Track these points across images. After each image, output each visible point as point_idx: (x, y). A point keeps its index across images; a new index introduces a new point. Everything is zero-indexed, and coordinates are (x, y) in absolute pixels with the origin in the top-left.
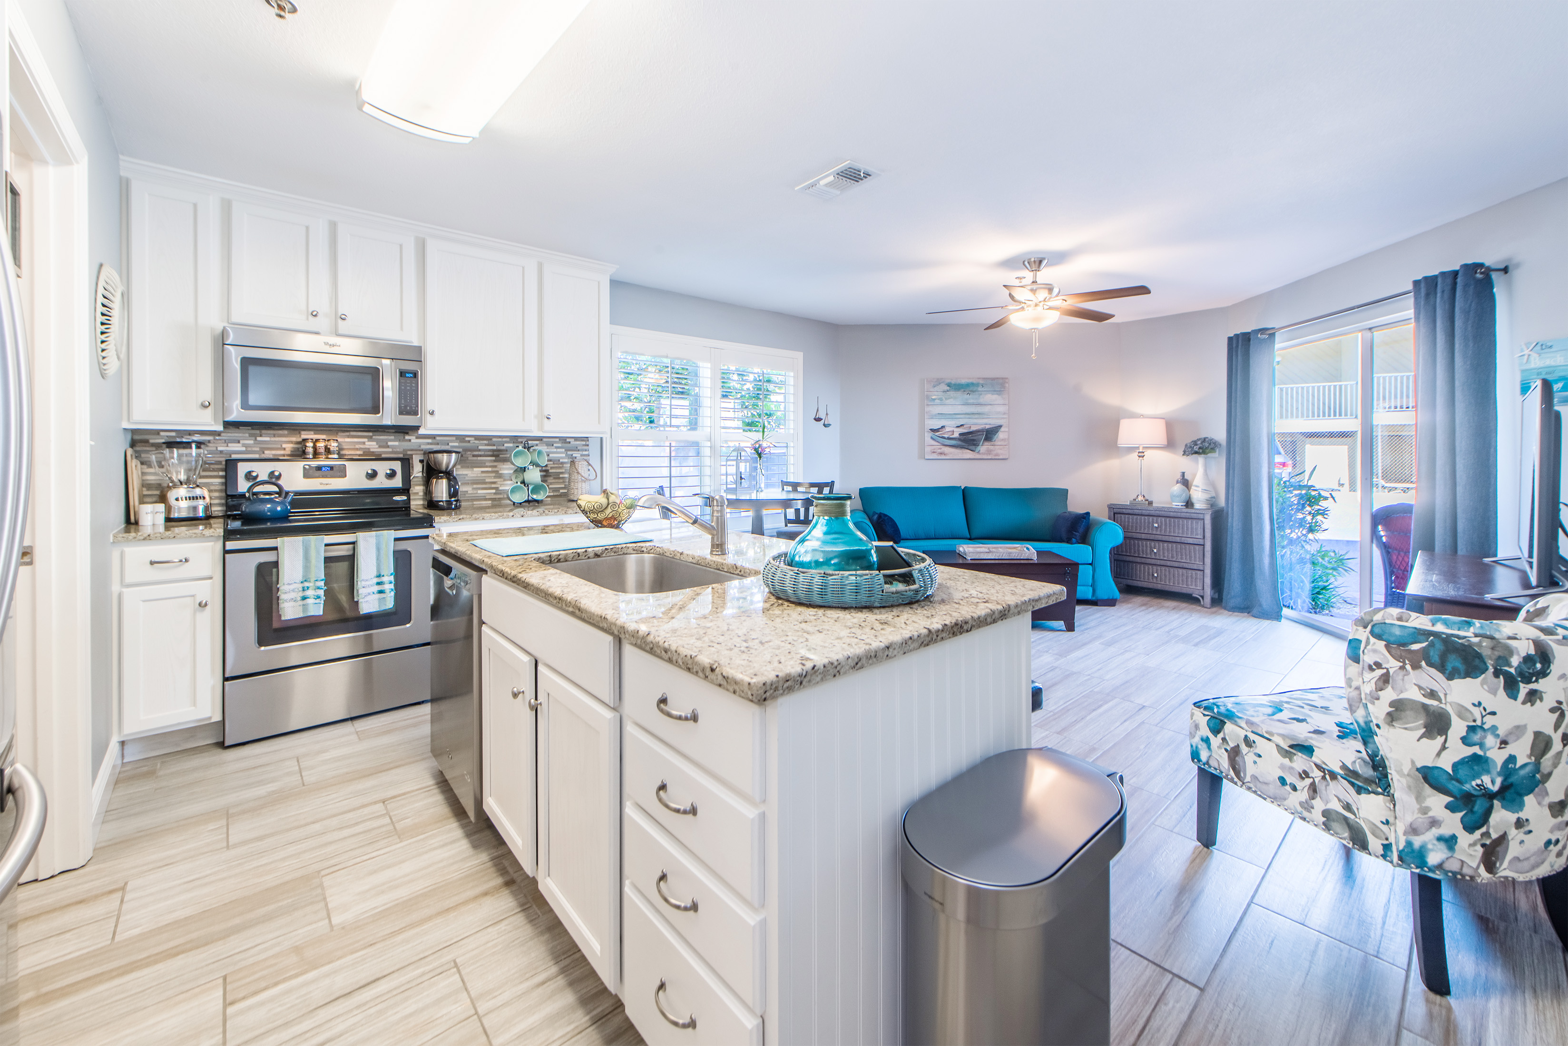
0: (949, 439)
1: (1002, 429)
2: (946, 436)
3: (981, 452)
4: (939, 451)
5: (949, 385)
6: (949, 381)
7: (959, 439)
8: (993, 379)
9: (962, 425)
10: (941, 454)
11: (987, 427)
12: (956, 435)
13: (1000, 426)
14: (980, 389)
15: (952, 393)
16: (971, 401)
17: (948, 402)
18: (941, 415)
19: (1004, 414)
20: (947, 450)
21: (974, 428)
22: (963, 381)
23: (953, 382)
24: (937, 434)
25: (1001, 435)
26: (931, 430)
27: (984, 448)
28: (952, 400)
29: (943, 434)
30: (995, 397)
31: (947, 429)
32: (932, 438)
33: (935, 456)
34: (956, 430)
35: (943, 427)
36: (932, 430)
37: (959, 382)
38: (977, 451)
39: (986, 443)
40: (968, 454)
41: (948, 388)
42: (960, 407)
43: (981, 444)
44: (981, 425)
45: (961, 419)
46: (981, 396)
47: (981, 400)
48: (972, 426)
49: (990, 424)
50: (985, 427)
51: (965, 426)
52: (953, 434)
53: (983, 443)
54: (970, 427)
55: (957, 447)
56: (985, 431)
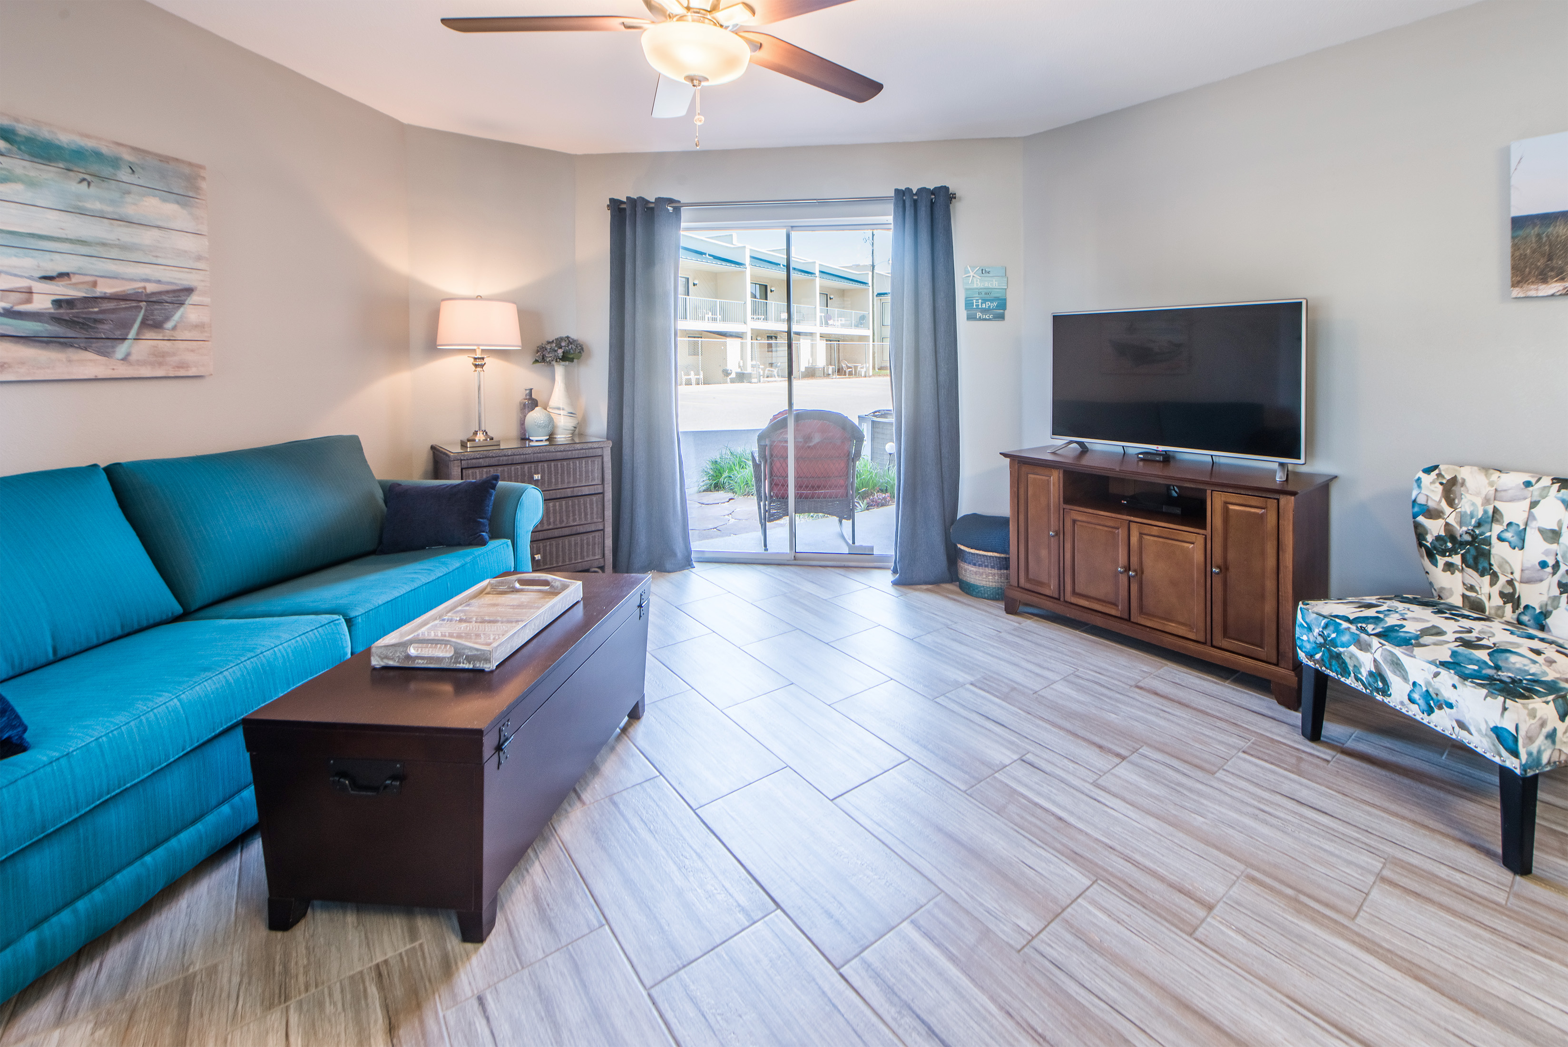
0: (22, 316)
1: (195, 299)
2: (2, 305)
3: (133, 357)
7: (56, 319)
8: (163, 159)
9: (61, 276)
11: (151, 288)
12: (42, 303)
13: (189, 291)
14: (122, 175)
15: (20, 167)
16: (95, 205)
19: (199, 258)
21: (105, 288)
22: (64, 138)
25: (193, 314)
27: (143, 347)
28: (19, 187)
30: (170, 207)
34: (38, 286)
37: (45, 133)
38: (121, 356)
39: (151, 336)
40: (89, 364)
42: (53, 216)
43: (132, 334)
44: (132, 280)
45: (57, 256)
46: (129, 199)
47: (130, 210)
48: (100, 281)
49: (159, 282)
50: (145, 288)
51: (74, 279)
52: (29, 301)
53: (138, 333)
54: (95, 284)
55: (47, 343)
56: (144, 298)
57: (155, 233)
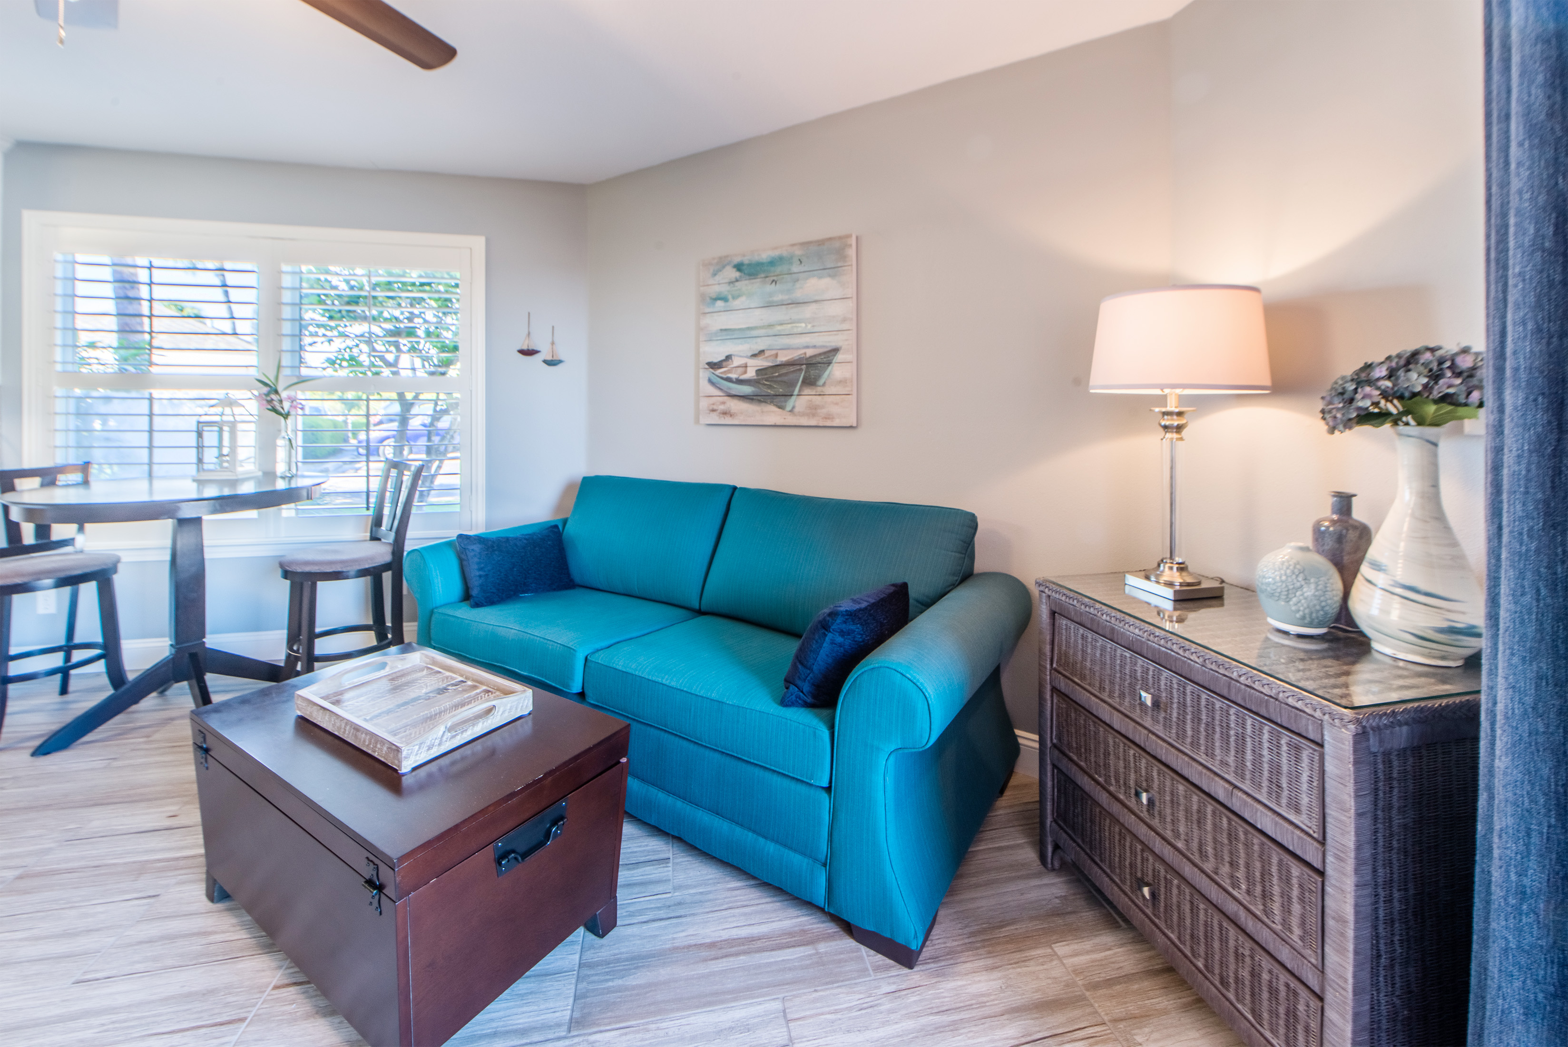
0: (739, 382)
1: (840, 357)
2: (733, 376)
3: (796, 410)
4: (722, 407)
5: (739, 267)
6: (737, 260)
7: (757, 383)
8: (821, 243)
9: (762, 352)
10: (725, 413)
11: (810, 352)
12: (751, 374)
13: (836, 350)
14: (795, 268)
15: (745, 285)
16: (779, 297)
17: (737, 303)
18: (727, 333)
19: (845, 321)
20: (735, 405)
21: (783, 358)
22: (764, 256)
23: (746, 260)
24: (719, 372)
25: (837, 371)
26: (709, 364)
27: (801, 401)
28: (744, 299)
29: (729, 372)
30: (826, 282)
31: (737, 362)
32: (710, 381)
33: (715, 419)
34: (751, 362)
35: (728, 358)
36: (713, 366)
37: (753, 258)
38: (789, 408)
39: (807, 391)
40: (771, 414)
41: (738, 274)
42: (757, 312)
43: (796, 392)
44: (798, 348)
45: (759, 340)
46: (798, 285)
47: (798, 295)
48: (780, 352)
49: (814, 347)
50: (805, 354)
51: (767, 354)
52: (745, 372)
53: (800, 391)
54: (776, 356)
55: (752, 399)
56: (805, 362)
57: (814, 306)
